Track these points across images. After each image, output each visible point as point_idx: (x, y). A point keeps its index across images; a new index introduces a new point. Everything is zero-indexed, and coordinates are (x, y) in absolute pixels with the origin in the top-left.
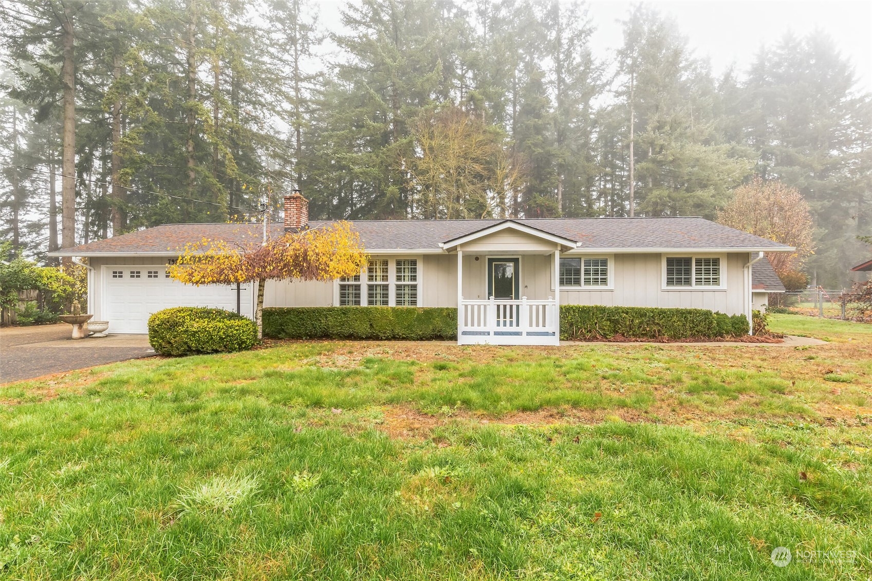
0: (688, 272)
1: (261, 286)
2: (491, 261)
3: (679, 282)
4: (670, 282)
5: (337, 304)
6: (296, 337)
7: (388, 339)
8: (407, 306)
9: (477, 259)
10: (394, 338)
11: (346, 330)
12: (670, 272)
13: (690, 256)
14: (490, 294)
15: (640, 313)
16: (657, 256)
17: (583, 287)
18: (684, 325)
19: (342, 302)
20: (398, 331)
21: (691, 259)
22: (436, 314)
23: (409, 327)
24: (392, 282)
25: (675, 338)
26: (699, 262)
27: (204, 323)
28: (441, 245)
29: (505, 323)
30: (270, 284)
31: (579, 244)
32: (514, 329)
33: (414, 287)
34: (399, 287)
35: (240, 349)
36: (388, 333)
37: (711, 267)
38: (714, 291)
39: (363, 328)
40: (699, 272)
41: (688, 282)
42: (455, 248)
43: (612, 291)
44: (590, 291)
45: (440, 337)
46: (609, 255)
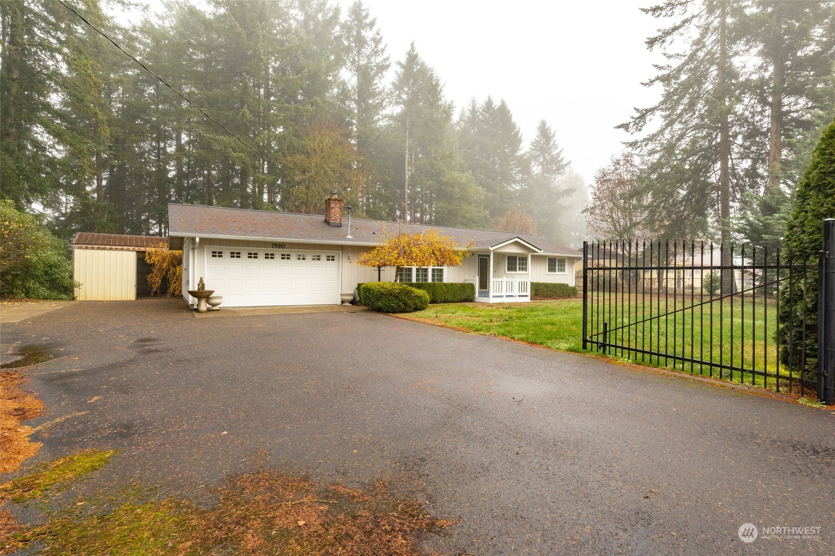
0: (555, 265)
2: (479, 256)
3: (552, 270)
4: (549, 270)
9: (473, 254)
10: (445, 302)
12: (548, 265)
16: (545, 257)
17: (518, 272)
20: (449, 297)
21: (556, 259)
22: (467, 287)
24: (430, 267)
26: (559, 260)
31: (542, 251)
32: (500, 294)
33: (441, 270)
34: (433, 270)
36: (443, 299)
37: (563, 263)
38: (563, 275)
40: (558, 265)
41: (555, 270)
44: (520, 274)
45: (466, 300)
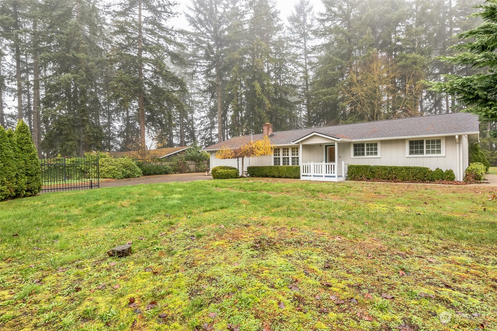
0: (422, 147)
1: (243, 159)
2: (326, 146)
3: (417, 153)
4: (411, 153)
5: (273, 165)
6: (258, 176)
7: (285, 178)
8: (287, 165)
9: (320, 146)
11: (272, 175)
12: (411, 148)
13: (423, 139)
14: (326, 160)
15: (385, 168)
16: (403, 141)
17: (366, 156)
18: (408, 174)
19: (275, 164)
23: (290, 174)
24: (290, 156)
25: (404, 180)
26: (428, 142)
27: (222, 171)
28: (292, 143)
29: (331, 172)
30: (246, 158)
33: (298, 158)
34: (293, 158)
35: (231, 178)
37: (436, 144)
39: (276, 174)
40: (428, 147)
41: (422, 152)
42: (298, 143)
43: (380, 158)
44: (369, 158)
46: (378, 141)
